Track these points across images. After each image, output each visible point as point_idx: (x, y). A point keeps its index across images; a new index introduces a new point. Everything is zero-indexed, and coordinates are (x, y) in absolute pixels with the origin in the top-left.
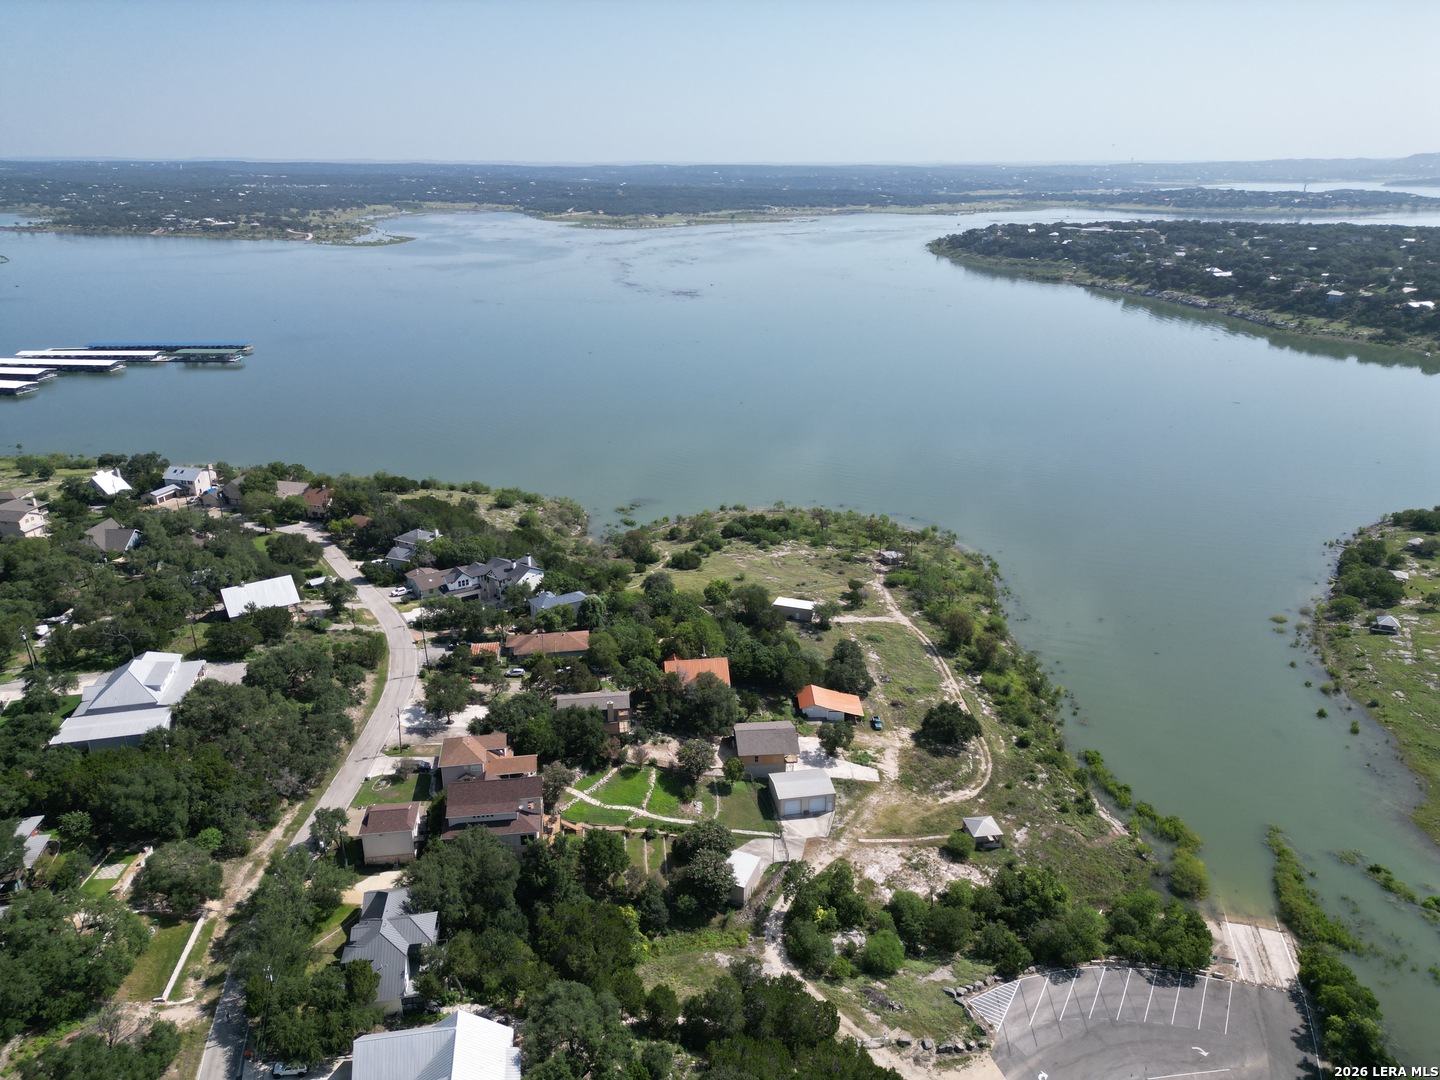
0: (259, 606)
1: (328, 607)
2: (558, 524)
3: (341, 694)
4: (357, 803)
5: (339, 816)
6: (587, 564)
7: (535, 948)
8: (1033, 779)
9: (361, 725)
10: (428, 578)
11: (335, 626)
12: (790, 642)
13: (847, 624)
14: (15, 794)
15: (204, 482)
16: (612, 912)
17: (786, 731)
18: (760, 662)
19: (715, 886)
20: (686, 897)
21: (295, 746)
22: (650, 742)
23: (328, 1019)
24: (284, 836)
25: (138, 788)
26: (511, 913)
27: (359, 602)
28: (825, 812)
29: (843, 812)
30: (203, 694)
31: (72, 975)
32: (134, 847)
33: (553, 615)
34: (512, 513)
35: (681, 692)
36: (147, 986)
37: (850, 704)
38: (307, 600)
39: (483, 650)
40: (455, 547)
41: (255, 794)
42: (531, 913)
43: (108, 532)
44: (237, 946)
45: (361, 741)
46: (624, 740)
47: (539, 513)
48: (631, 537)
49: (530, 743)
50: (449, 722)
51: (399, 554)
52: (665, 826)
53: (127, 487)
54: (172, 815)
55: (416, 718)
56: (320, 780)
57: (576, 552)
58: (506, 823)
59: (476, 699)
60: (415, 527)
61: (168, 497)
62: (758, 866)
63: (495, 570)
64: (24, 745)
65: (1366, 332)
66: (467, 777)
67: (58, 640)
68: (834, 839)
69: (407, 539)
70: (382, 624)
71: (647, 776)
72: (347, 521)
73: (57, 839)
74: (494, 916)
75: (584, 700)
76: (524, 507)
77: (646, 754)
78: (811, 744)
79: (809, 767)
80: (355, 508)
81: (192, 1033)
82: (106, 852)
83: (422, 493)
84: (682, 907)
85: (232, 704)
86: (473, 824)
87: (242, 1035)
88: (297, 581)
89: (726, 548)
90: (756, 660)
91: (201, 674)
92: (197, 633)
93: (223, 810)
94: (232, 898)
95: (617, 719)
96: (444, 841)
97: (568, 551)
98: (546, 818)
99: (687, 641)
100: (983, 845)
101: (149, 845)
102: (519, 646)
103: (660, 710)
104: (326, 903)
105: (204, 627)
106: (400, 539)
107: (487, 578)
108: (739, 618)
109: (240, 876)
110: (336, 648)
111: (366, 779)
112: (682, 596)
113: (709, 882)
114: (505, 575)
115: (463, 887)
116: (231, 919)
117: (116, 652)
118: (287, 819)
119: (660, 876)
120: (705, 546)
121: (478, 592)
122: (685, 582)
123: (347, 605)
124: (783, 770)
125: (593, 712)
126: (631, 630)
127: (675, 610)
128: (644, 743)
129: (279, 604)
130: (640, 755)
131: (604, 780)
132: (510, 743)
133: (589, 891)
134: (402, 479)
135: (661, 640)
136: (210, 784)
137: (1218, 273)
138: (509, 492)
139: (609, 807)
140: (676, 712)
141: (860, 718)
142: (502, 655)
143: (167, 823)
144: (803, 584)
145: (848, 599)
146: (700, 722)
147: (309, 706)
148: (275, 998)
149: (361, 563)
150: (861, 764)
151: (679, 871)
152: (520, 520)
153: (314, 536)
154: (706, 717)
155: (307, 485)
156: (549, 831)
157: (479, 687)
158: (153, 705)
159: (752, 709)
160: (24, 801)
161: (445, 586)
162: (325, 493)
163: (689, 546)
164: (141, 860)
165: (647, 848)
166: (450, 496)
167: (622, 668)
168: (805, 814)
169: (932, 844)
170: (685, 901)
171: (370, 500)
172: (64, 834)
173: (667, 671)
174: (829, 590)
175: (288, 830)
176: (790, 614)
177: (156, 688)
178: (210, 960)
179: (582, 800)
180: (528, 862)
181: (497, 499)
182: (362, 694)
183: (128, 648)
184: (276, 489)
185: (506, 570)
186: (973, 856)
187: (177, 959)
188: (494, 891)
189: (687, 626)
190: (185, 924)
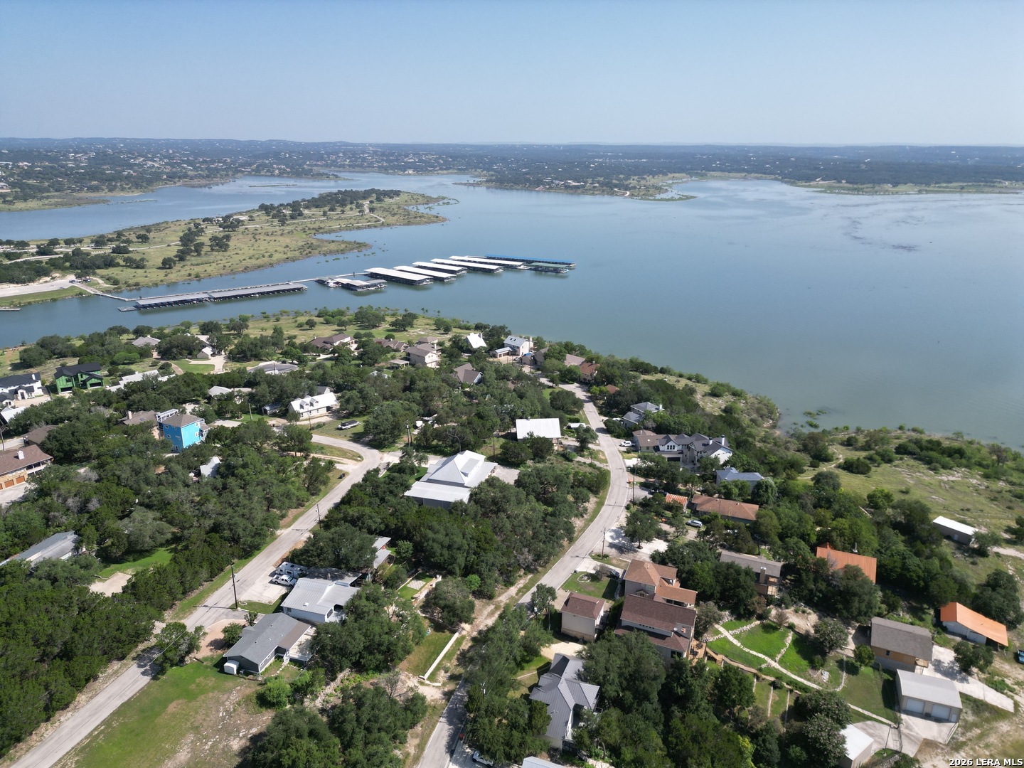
0: (535, 435)
1: (577, 444)
2: (754, 416)
3: (571, 507)
4: (565, 586)
5: (551, 592)
6: (771, 451)
7: (665, 741)
9: (580, 531)
10: (647, 438)
11: (579, 459)
12: (943, 559)
13: (1007, 556)
14: (379, 520)
15: (526, 348)
16: (731, 737)
17: (922, 637)
18: (908, 570)
19: (826, 750)
20: (798, 749)
21: (535, 536)
22: (792, 609)
23: (511, 735)
24: (517, 594)
25: (440, 537)
26: (653, 706)
27: (599, 445)
28: (948, 721)
29: (967, 727)
30: (490, 485)
31: (380, 645)
32: (432, 573)
33: (732, 487)
34: (720, 402)
35: (828, 576)
36: (418, 666)
37: (995, 631)
38: (566, 437)
39: (674, 500)
40: (671, 420)
41: (505, 560)
42: (668, 716)
43: (466, 371)
44: (471, 660)
45: (578, 543)
46: (770, 601)
47: (741, 405)
48: (812, 437)
49: (694, 581)
50: (639, 547)
51: (632, 417)
52: (791, 682)
53: (485, 345)
54: (456, 560)
55: (617, 538)
56: (546, 563)
57: (764, 440)
58: (663, 637)
59: (662, 535)
60: (647, 400)
61: (504, 355)
62: (870, 746)
63: (695, 443)
64: (391, 492)
66: (642, 592)
67: (424, 432)
68: (952, 749)
69: (640, 407)
70: (609, 464)
71: (784, 636)
72: (603, 388)
73: (394, 555)
74: (640, 704)
75: (744, 560)
76: (731, 398)
77: (787, 618)
78: (945, 655)
79: (939, 676)
80: (610, 380)
81: (434, 707)
82: (417, 571)
83: (659, 376)
84: (793, 755)
85: (504, 497)
86: (639, 630)
87: (461, 722)
88: (562, 423)
89: (897, 462)
90: (905, 567)
91: (493, 471)
92: (496, 444)
93: (484, 565)
94: (478, 626)
95: (767, 583)
96: (616, 635)
97: (757, 438)
98: (694, 643)
99: (842, 535)
101: (440, 574)
102: (702, 504)
103: (806, 585)
104: (530, 652)
105: (502, 441)
106: (634, 407)
107: (689, 448)
108: (896, 526)
109: (486, 612)
110: (576, 474)
111: (575, 572)
112: (846, 496)
113: (821, 744)
114: (702, 448)
115: (621, 675)
116: (474, 639)
117: (451, 446)
118: (521, 583)
119: (779, 722)
120: (877, 457)
121: (680, 456)
122: (852, 485)
123: (590, 446)
124: (913, 670)
125: (748, 572)
126: (793, 514)
127: (836, 507)
128: (787, 608)
129: (547, 436)
130: (781, 617)
131: (747, 627)
132: (679, 576)
133: (717, 713)
134: (648, 364)
135: (818, 529)
136: (481, 545)
138: (722, 385)
139: (747, 650)
140: (820, 591)
141: (1003, 647)
142: (688, 507)
143: (452, 564)
144: (968, 510)
145: (1013, 534)
146: (840, 606)
147: (550, 509)
148: (483, 707)
149: (605, 418)
150: (996, 690)
151: (797, 724)
152: (726, 408)
153: (580, 394)
154: (847, 604)
155: (584, 359)
156: (695, 654)
157: (665, 527)
158: (462, 485)
159: (892, 608)
160: (383, 527)
161: (658, 447)
162: (594, 367)
163: (863, 454)
164: (434, 582)
165: (772, 695)
166: (678, 381)
167: (779, 543)
168: (927, 716)
170: (796, 751)
171: (622, 376)
172: (398, 553)
173: (818, 556)
174: (994, 521)
175: (519, 591)
176: (949, 534)
177: (466, 475)
178: (455, 662)
179: (725, 638)
180: (674, 672)
181: (712, 390)
182: (586, 510)
183: (458, 445)
184: (565, 359)
185: (704, 445)
187: (438, 655)
188: (642, 686)
189: (843, 523)
190: (447, 633)
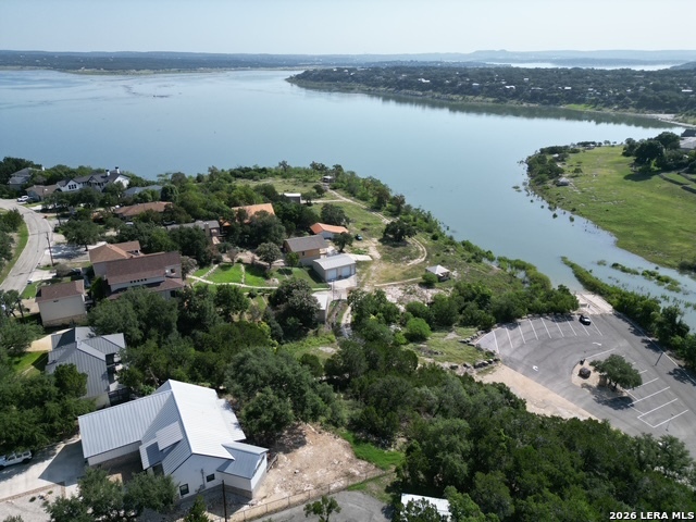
4: (25, 296)
8: (448, 251)
10: (44, 189)
16: (252, 325)
19: (310, 308)
20: (292, 319)
22: (234, 251)
26: (177, 336)
28: (350, 275)
29: (360, 275)
42: (192, 336)
46: (219, 248)
50: (87, 250)
51: (17, 180)
52: (259, 291)
55: (59, 251)
62: (327, 301)
65: (491, 99)
69: (21, 174)
74: (166, 336)
77: (235, 256)
78: (330, 248)
84: (291, 324)
86: (132, 287)
100: (441, 279)
106: (16, 174)
107: (89, 184)
111: (30, 283)
113: (306, 306)
114: (103, 180)
115: (138, 317)
119: (270, 310)
124: (321, 257)
130: (232, 256)
131: (211, 271)
132: (142, 248)
137: (424, 81)
140: (247, 233)
141: (349, 235)
146: (263, 237)
150: (360, 254)
151: (282, 306)
154: (267, 233)
161: (59, 189)
165: (254, 301)
169: (414, 282)
176: (289, 199)
179: (200, 282)
182: (11, 239)
185: (103, 177)
186: (437, 285)
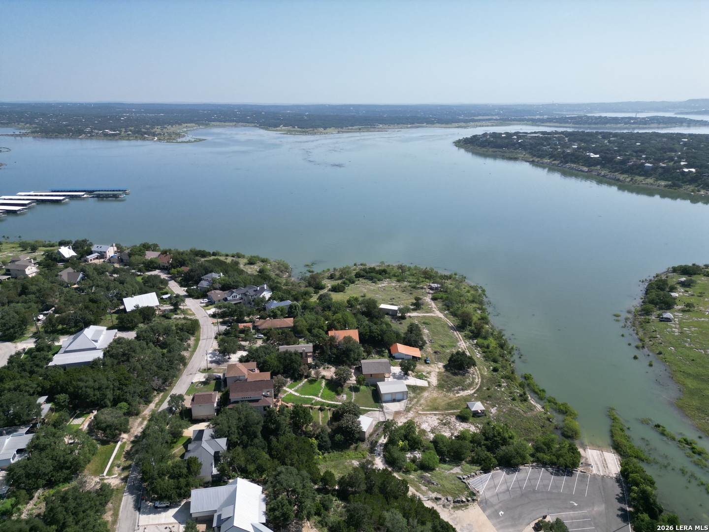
0: (140, 306)
1: (172, 307)
2: (277, 272)
3: (180, 344)
4: (188, 393)
5: (181, 397)
6: (292, 289)
7: (271, 455)
8: (500, 386)
9: (189, 359)
10: (218, 295)
11: (175, 316)
12: (387, 324)
13: (414, 316)
14: (36, 386)
15: (111, 252)
16: (305, 440)
17: (385, 363)
18: (373, 332)
19: (352, 430)
20: (339, 435)
21: (159, 367)
22: (322, 368)
23: (179, 482)
24: (155, 407)
25: (91, 383)
26: (259, 440)
27: (186, 305)
28: (403, 400)
29: (411, 400)
30: (118, 343)
31: (65, 462)
32: (88, 411)
33: (277, 310)
34: (256, 267)
35: (336, 345)
36: (96, 470)
37: (415, 352)
38: (161, 305)
39: (244, 326)
40: (230, 281)
41: (142, 388)
42: (269, 442)
43: (69, 274)
44: (137, 452)
45: (189, 366)
46: (310, 366)
47: (268, 267)
48: (312, 277)
49: (267, 366)
50: (229, 358)
51: (204, 284)
52: (329, 405)
53: (74, 254)
54: (106, 396)
55: (214, 356)
56: (171, 383)
57: (286, 284)
58: (257, 401)
59: (242, 348)
60: (211, 272)
61: (94, 259)
62: (372, 422)
63: (249, 291)
64: (37, 365)
65: (663, 183)
66: (238, 381)
67: (49, 321)
68: (407, 412)
69: (209, 277)
70: (197, 315)
71: (321, 383)
72: (179, 269)
73: (53, 407)
74: (252, 441)
75: (292, 348)
76: (261, 264)
77: (320, 373)
78: (397, 370)
79: (395, 380)
80: (182, 263)
81: (117, 489)
82: (75, 413)
83: (212, 258)
84: (337, 440)
85: (131, 348)
86: (242, 401)
87: (140, 491)
88: (157, 295)
89: (357, 282)
90: (371, 332)
91: (115, 336)
92: (114, 319)
93: (128, 394)
94: (133, 434)
95: (307, 356)
96: (229, 409)
97: (282, 284)
98: (275, 400)
99: (339, 322)
100: (476, 414)
101: (95, 410)
102: (261, 325)
103: (326, 353)
104: (176, 435)
105: (115, 316)
106: (204, 277)
107: (245, 295)
108: (363, 313)
109: (136, 424)
110: (176, 325)
111: (192, 383)
112: (337, 303)
113: (350, 428)
114: (254, 293)
115: (238, 428)
116: (133, 442)
117: (76, 326)
118: (157, 400)
119: (327, 427)
120: (347, 282)
121: (241, 301)
122: (336, 297)
123: (180, 307)
124: (384, 381)
125: (296, 353)
126: (313, 317)
127: (333, 309)
128: (319, 368)
129: (150, 305)
130: (317, 373)
131: (301, 384)
132: (258, 367)
133: (295, 432)
134: (204, 251)
135: (327, 322)
136: (122, 384)
137: (592, 155)
138: (254, 257)
139: (303, 396)
140: (334, 354)
141: (419, 358)
142: (253, 329)
143: (103, 400)
144: (393, 299)
145: (414, 305)
146: (345, 359)
147: (165, 351)
148: (156, 473)
149: (186, 289)
150: (420, 379)
151: (336, 424)
152: (260, 270)
153: (163, 276)
154: (348, 356)
155: (160, 253)
156: (276, 406)
157: (243, 343)
158: (95, 349)
159: (369, 353)
160: (39, 389)
161: (226, 298)
162: (169, 256)
163: (340, 282)
164: (92, 416)
165: (321, 415)
166: (226, 259)
167: (309, 334)
168: (394, 401)
169: (452, 414)
170: (338, 437)
171: (190, 260)
172: (56, 404)
173: (330, 335)
174: (405, 301)
175: (157, 404)
176: (387, 312)
177: (96, 341)
178: (124, 459)
179: (291, 393)
180: (267, 419)
181: (249, 261)
182: (189, 345)
183: (81, 324)
184: (145, 255)
185: (254, 291)
186: (471, 419)
187: (109, 458)
188: (252, 429)
189: (339, 315)
190: (112, 444)
